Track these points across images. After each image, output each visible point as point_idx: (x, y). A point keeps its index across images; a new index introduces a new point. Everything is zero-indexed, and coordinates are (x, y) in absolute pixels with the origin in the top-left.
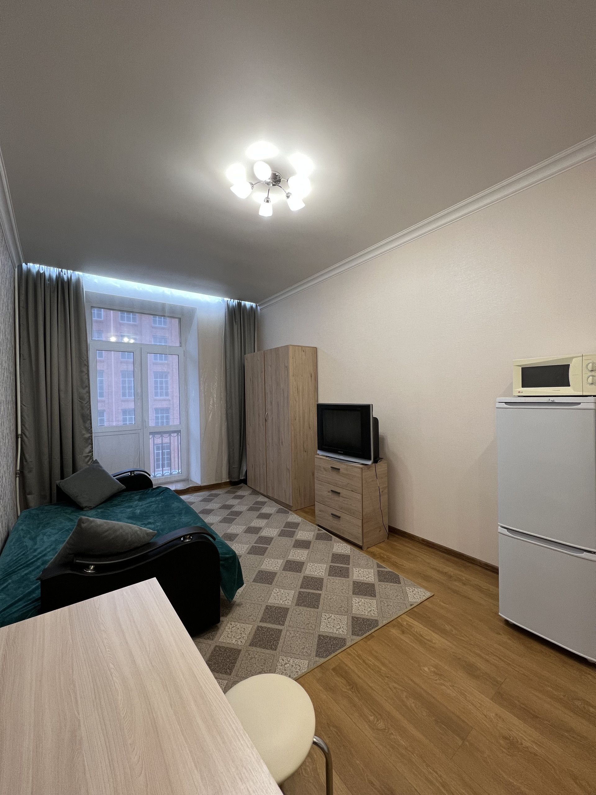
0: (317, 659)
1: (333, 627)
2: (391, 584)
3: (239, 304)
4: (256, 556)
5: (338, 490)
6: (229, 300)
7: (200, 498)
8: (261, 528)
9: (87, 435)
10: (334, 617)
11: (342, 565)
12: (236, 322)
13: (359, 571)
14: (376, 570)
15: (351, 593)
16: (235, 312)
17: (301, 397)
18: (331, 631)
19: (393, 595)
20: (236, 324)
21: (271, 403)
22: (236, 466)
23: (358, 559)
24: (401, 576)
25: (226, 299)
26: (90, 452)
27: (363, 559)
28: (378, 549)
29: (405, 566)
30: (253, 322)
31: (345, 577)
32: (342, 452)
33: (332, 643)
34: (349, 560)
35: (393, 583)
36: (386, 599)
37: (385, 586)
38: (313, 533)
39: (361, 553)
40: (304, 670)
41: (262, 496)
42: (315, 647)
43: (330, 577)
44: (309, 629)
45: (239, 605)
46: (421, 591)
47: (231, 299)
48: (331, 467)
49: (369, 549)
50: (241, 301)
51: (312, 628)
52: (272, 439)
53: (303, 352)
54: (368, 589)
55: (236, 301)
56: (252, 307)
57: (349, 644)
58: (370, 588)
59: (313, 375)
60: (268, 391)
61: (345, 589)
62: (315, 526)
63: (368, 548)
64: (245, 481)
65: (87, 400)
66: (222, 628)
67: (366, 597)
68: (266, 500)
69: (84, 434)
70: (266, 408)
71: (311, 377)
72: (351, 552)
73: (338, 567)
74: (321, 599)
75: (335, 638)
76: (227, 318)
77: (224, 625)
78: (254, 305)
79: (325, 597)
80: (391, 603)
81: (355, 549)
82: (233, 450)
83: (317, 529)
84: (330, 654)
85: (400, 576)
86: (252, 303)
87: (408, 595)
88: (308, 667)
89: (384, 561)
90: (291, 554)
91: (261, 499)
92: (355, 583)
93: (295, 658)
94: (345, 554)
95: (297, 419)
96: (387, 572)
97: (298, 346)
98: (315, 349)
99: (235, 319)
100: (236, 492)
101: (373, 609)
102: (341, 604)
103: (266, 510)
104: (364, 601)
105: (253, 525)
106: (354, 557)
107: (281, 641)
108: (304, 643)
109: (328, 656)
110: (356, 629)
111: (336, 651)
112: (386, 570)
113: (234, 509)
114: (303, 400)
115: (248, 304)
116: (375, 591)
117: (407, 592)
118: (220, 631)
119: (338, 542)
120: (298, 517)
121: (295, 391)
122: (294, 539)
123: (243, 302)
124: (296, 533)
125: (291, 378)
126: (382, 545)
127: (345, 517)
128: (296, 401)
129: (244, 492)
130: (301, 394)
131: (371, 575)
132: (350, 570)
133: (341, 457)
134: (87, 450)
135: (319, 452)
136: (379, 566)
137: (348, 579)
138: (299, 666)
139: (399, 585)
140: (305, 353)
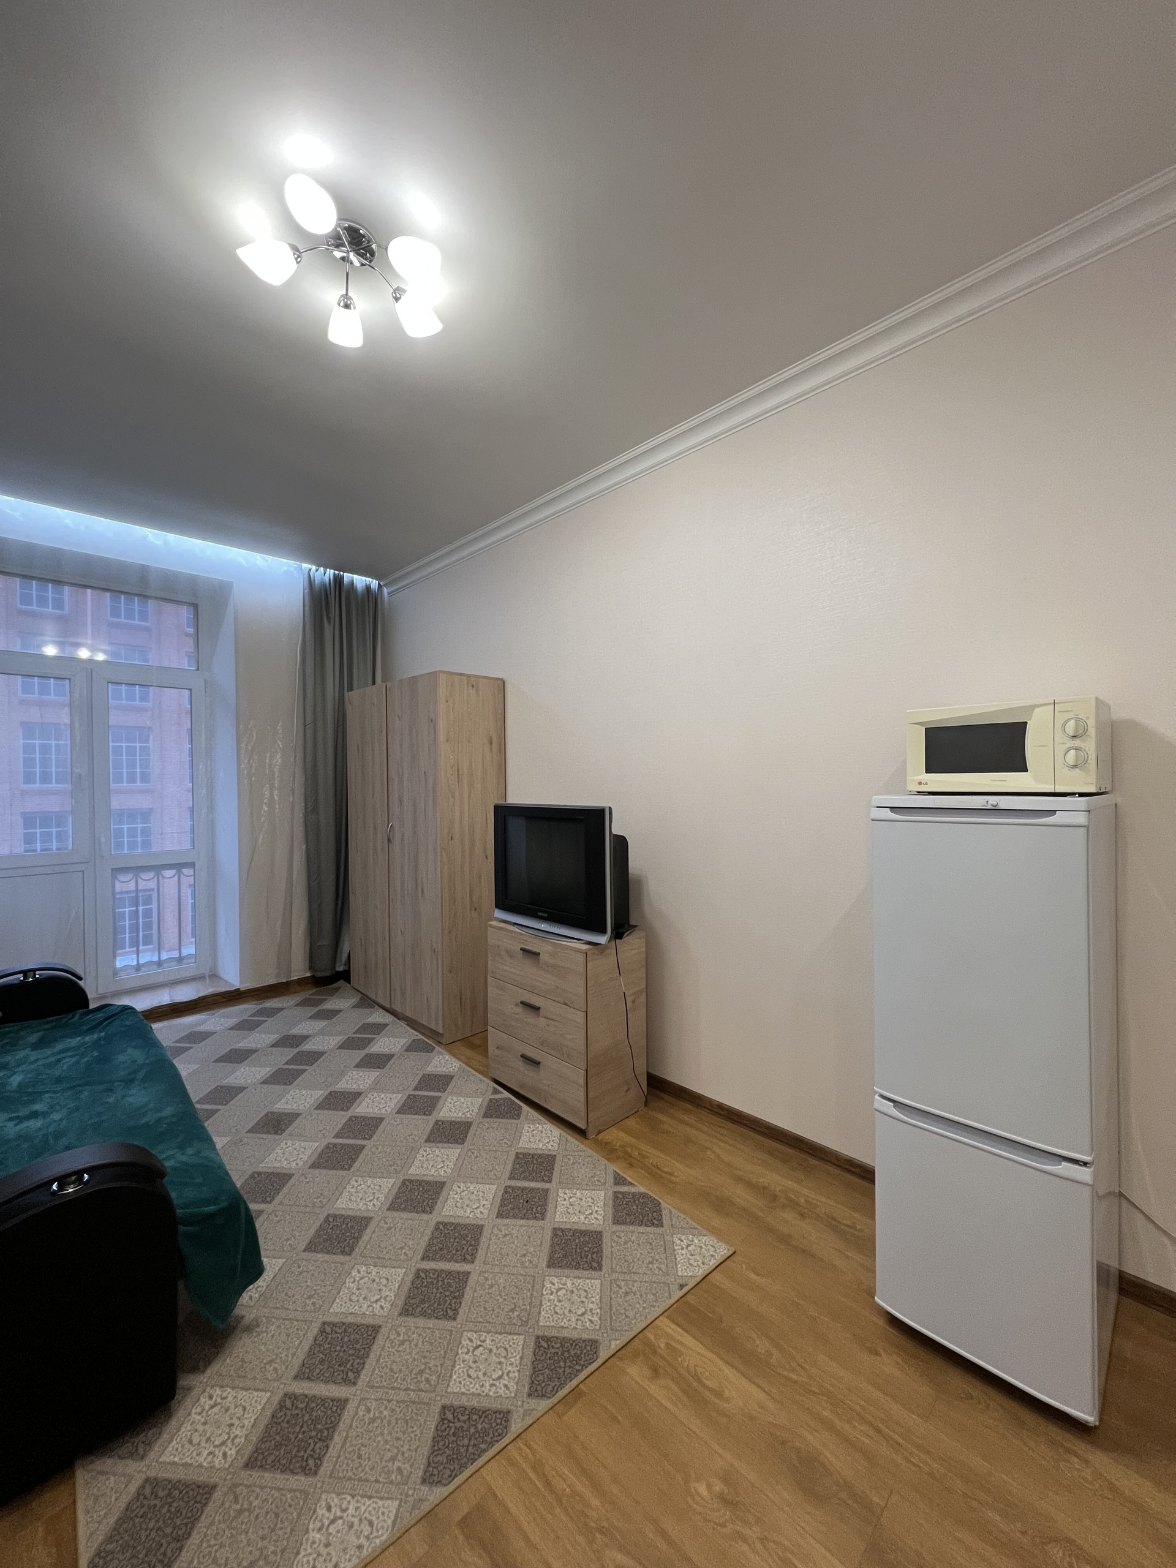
0: (425, 1489)
1: (485, 1374)
2: (641, 1229)
3: (338, 580)
4: (331, 1172)
5: (535, 1000)
6: (314, 568)
7: (233, 1022)
8: (360, 1094)
10: (492, 1340)
11: (533, 1185)
12: (329, 618)
13: (571, 1198)
14: (610, 1194)
15: (544, 1264)
16: (329, 596)
17: (466, 789)
18: (477, 1389)
19: (643, 1262)
20: (329, 622)
21: (401, 801)
22: (326, 941)
23: (574, 1163)
24: (667, 1207)
25: (306, 566)
27: (586, 1163)
28: (622, 1134)
29: (677, 1177)
30: (371, 620)
31: (536, 1218)
32: (546, 915)
33: (472, 1430)
34: (551, 1170)
35: (646, 1225)
36: (625, 1273)
37: (627, 1236)
38: (481, 1100)
39: (582, 1147)
40: (383, 1536)
41: (381, 1010)
42: (426, 1450)
43: (499, 1221)
44: (421, 1390)
45: (248, 1329)
46: (707, 1243)
47: (319, 566)
48: (521, 949)
49: (600, 1137)
50: (342, 573)
51: (428, 1386)
52: (403, 883)
53: (470, 687)
54: (586, 1249)
55: (331, 572)
56: (368, 588)
57: (515, 1427)
58: (590, 1246)
59: (495, 740)
60: (393, 774)
61: (531, 1253)
62: (487, 1081)
63: (600, 1132)
64: (346, 976)
66: (180, 1414)
67: (577, 1273)
68: (388, 1018)
70: (391, 812)
71: (491, 743)
72: (559, 1144)
73: (523, 1189)
74: (468, 1288)
75: (484, 1412)
76: (307, 608)
77: (188, 1401)
78: (374, 583)
79: (478, 1281)
80: (635, 1284)
81: (570, 1138)
82: (319, 906)
83: (491, 1090)
84: (464, 1467)
85: (664, 1205)
86: (371, 580)
87: (677, 1256)
88: (394, 1523)
89: (631, 1165)
90: (417, 1163)
91: (378, 1017)
92: (559, 1234)
93: (362, 1496)
94: (546, 1152)
95: (457, 837)
96: (634, 1195)
97: (461, 674)
98: (500, 682)
99: (328, 612)
100: (322, 1001)
101: (591, 1306)
102: (515, 1301)
103: (382, 1045)
104: (573, 1284)
105: (342, 1085)
106: (565, 1160)
107: (337, 1438)
108: (398, 1439)
109: (456, 1476)
110: (542, 1374)
111: (479, 1456)
112: (633, 1190)
113: (308, 1046)
114: (469, 796)
115: (360, 581)
116: (602, 1252)
117: (675, 1250)
118: (173, 1423)
119: (533, 1122)
120: (454, 1060)
121: (452, 775)
122: (432, 1119)
123: (347, 577)
124: (441, 1102)
125: (444, 747)
126: (631, 1122)
127: (550, 1062)
128: (453, 797)
129: (341, 1002)
130: (465, 781)
131: (598, 1207)
132: (551, 1197)
133: (543, 926)
135: (499, 914)
136: (619, 1180)
137: (541, 1223)
138: (371, 1524)
139: (659, 1230)
140: (477, 690)
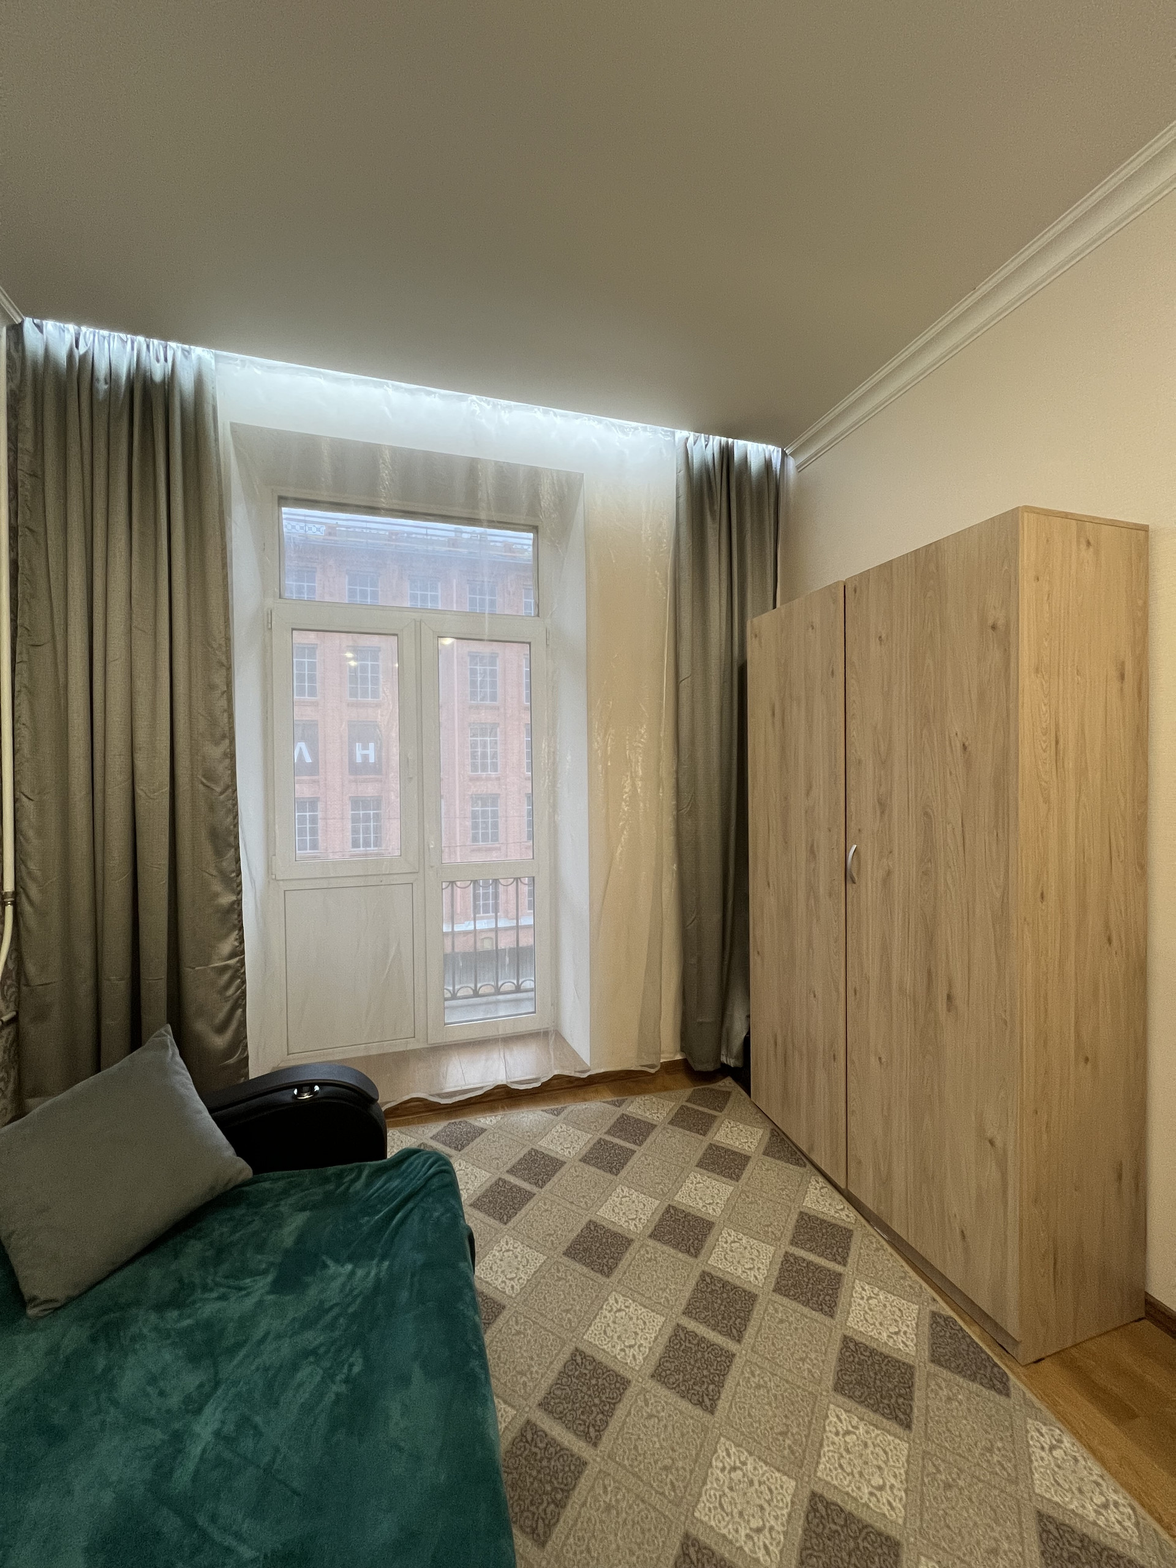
3: (726, 453)
6: (692, 436)
9: (227, 899)
12: (713, 512)
16: (713, 484)
20: (714, 519)
22: (708, 1017)
25: (681, 434)
26: (232, 955)
30: (772, 512)
41: (821, 1180)
47: (697, 430)
50: (730, 440)
53: (1083, 546)
55: (716, 442)
56: (767, 462)
59: (1129, 667)
64: (742, 1079)
65: (226, 779)
69: (217, 895)
70: (852, 825)
76: (682, 500)
78: (773, 452)
86: (771, 447)
91: (819, 1200)
95: (1052, 895)
97: (1066, 516)
98: (1140, 534)
99: (712, 504)
100: (709, 1121)
103: (868, 1312)
113: (716, 1261)
115: (756, 452)
121: (1045, 751)
123: (741, 446)
125: (1028, 683)
128: (1047, 801)
129: (739, 1132)
130: (1070, 765)
134: (226, 947)
140: (1097, 553)
